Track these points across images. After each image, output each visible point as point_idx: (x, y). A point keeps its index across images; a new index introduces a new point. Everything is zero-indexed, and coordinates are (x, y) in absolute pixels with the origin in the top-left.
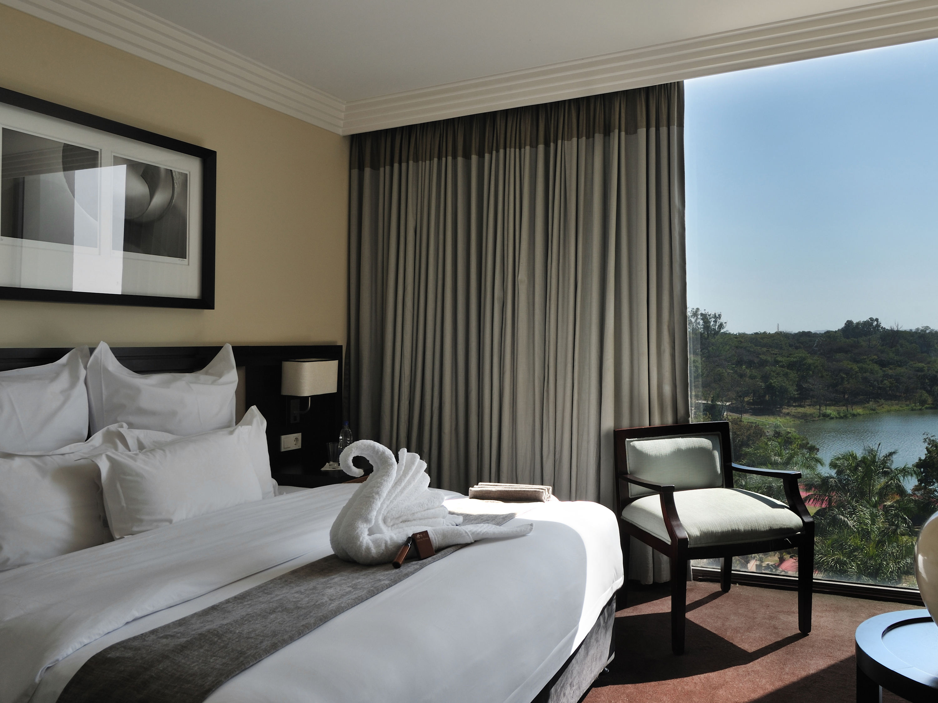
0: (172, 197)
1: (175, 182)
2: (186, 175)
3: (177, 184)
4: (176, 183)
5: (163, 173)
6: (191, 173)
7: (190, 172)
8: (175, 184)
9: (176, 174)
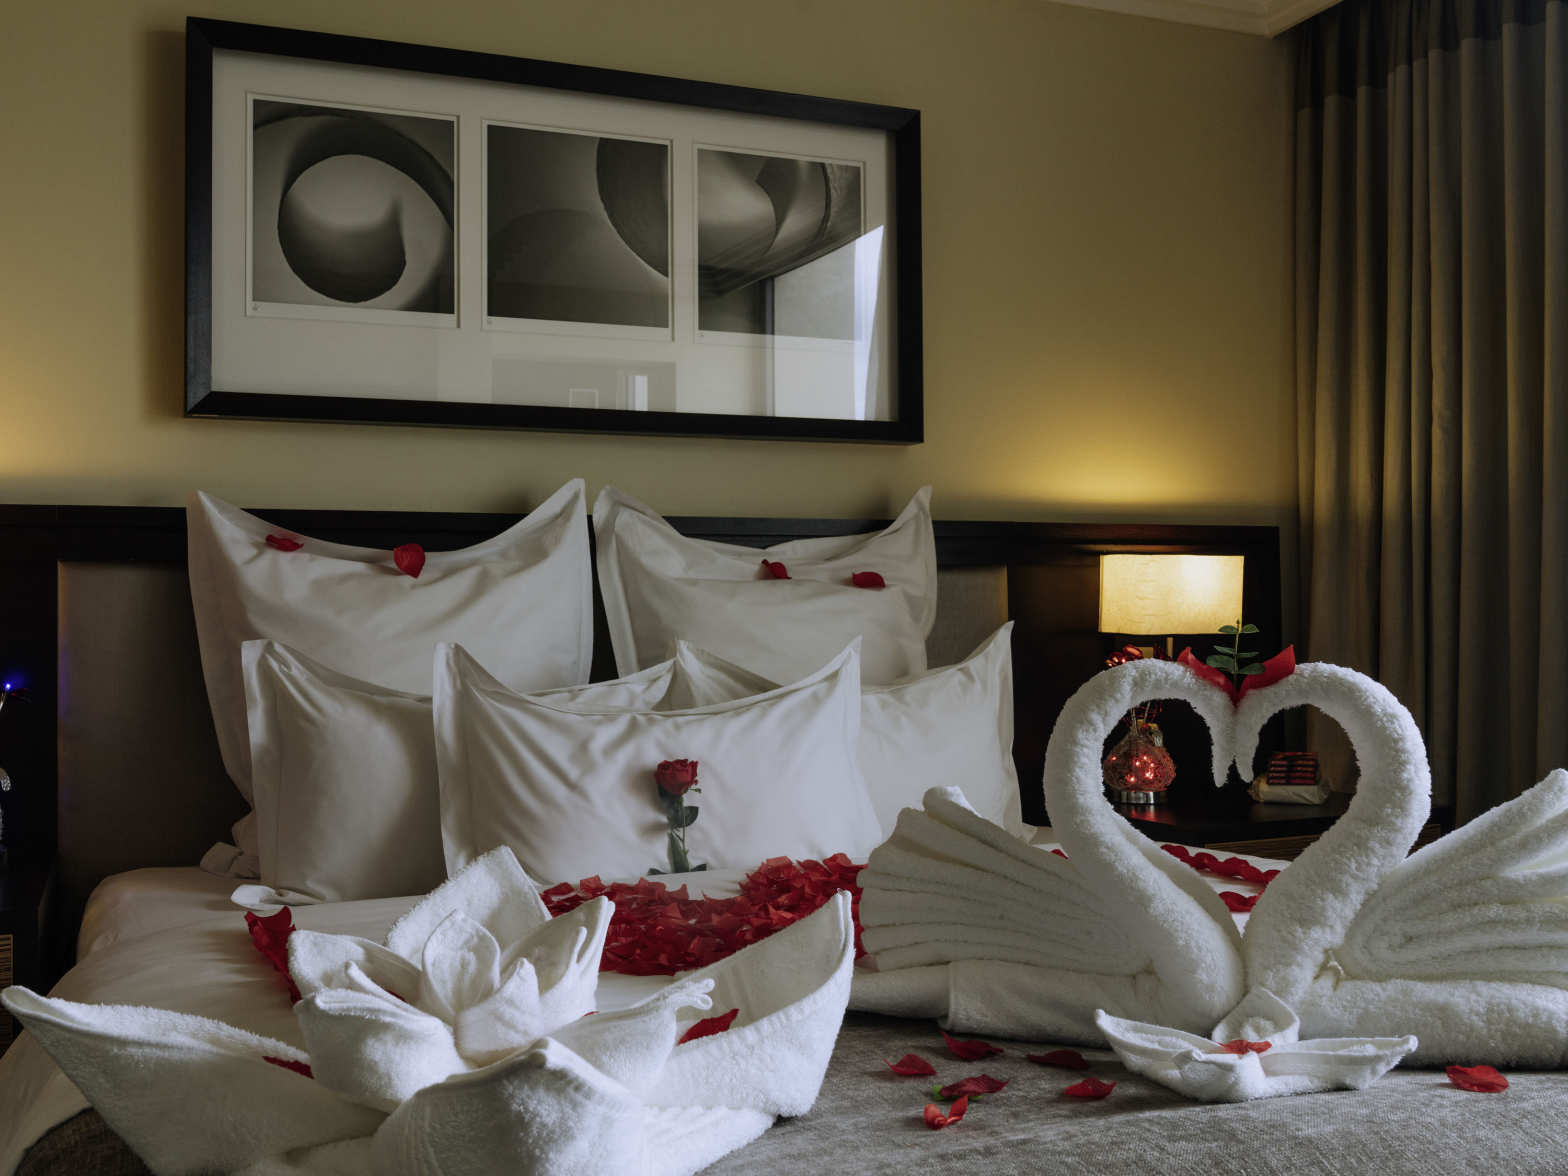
0: (824, 217)
1: (831, 186)
2: (857, 170)
3: (836, 191)
4: (834, 187)
5: (804, 172)
6: (868, 166)
7: (864, 163)
8: (832, 191)
9: (835, 169)
